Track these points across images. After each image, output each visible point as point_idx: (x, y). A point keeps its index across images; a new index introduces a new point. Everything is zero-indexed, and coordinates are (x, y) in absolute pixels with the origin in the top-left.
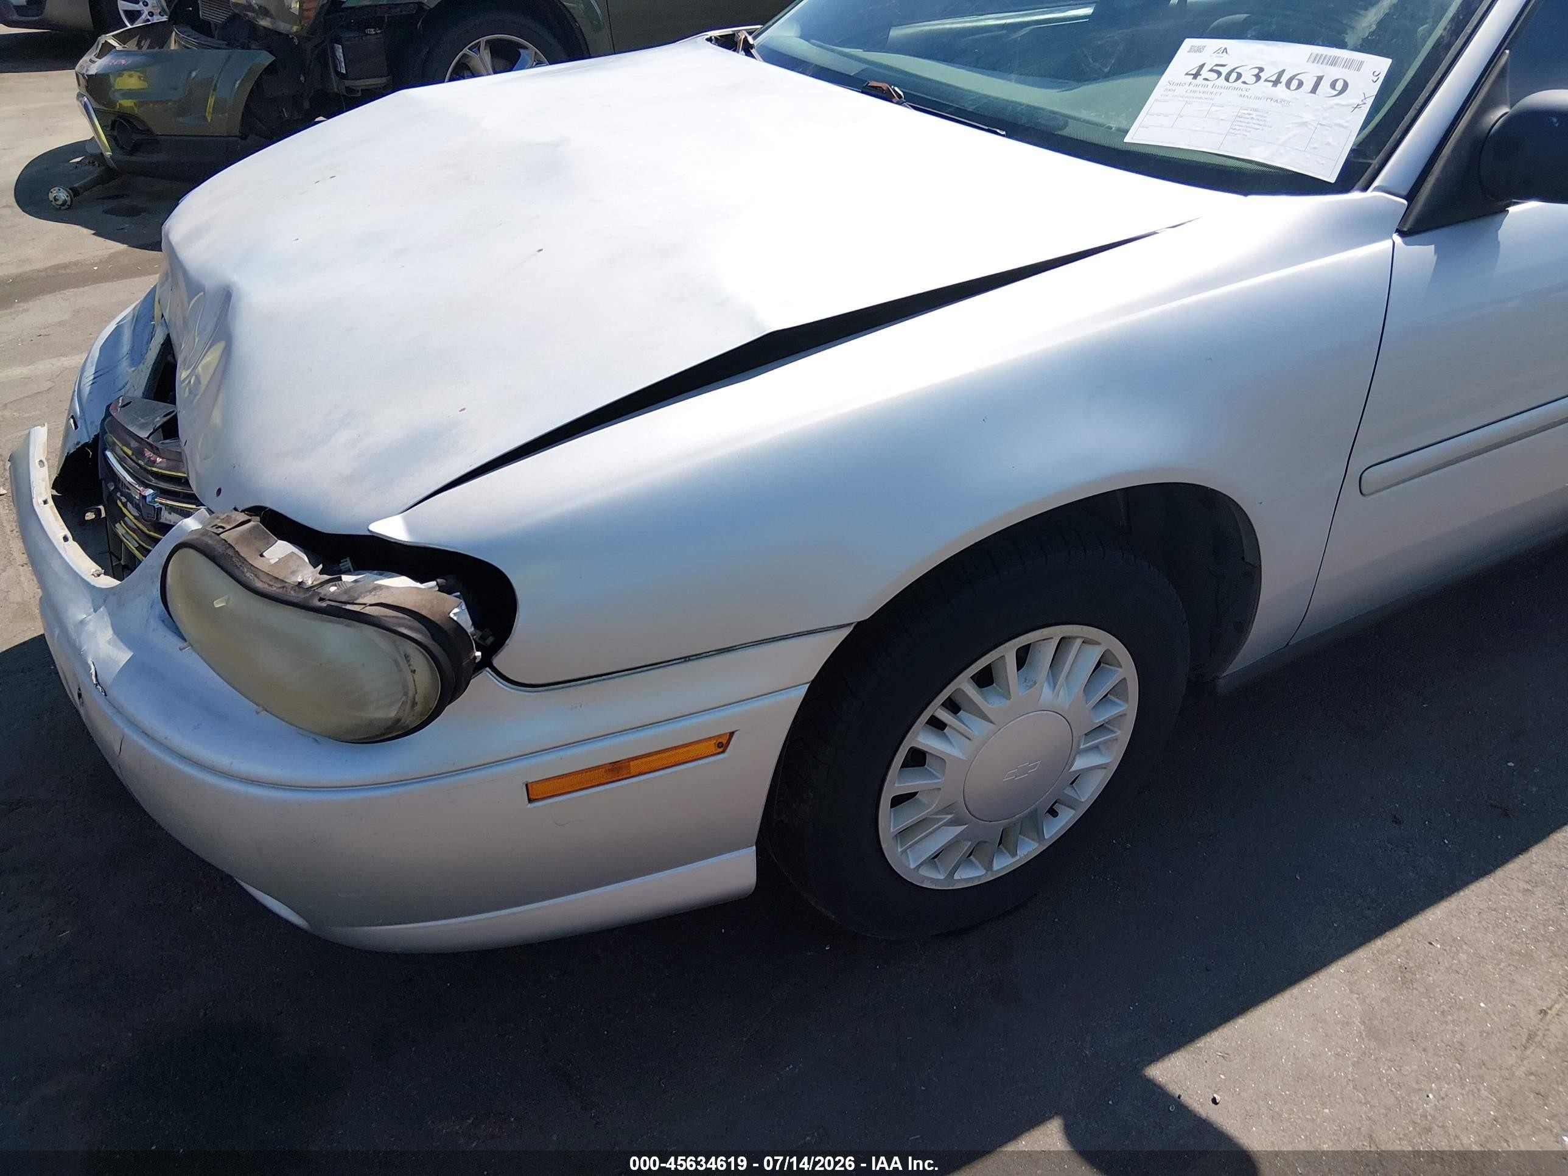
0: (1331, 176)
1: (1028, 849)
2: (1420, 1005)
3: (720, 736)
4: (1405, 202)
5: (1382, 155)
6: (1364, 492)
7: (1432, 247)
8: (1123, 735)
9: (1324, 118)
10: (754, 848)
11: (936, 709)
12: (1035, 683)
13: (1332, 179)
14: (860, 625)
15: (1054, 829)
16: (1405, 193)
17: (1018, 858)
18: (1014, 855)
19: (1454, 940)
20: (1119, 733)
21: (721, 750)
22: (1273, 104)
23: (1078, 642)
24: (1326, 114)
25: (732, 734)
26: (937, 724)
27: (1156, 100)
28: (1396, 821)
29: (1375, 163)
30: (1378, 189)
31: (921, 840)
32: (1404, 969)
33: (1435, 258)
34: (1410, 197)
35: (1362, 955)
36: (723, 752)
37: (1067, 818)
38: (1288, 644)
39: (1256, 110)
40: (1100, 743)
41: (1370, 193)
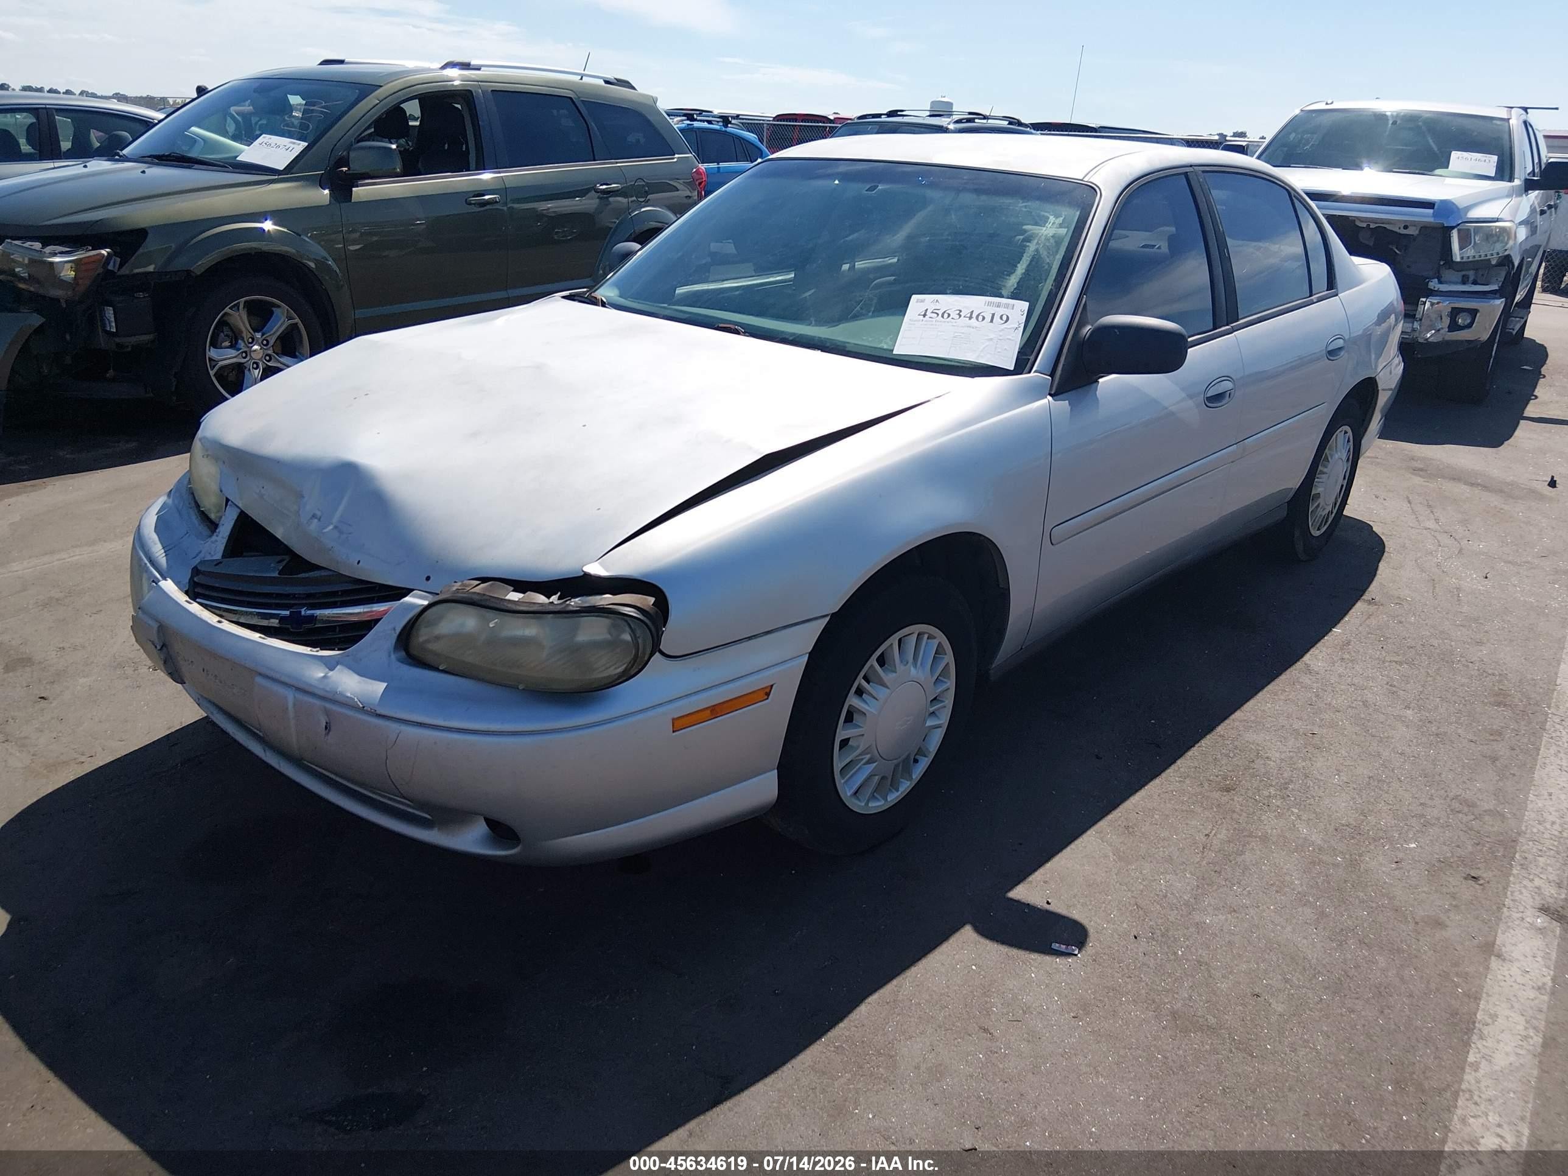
0: (1011, 367)
1: (905, 786)
2: (1141, 842)
3: (766, 688)
4: (1050, 378)
5: (1034, 354)
6: (1053, 542)
7: (1067, 402)
8: (949, 701)
9: (1001, 336)
10: (776, 771)
11: (860, 681)
12: (907, 663)
13: (1012, 368)
14: (833, 615)
15: (918, 771)
16: (1049, 373)
17: (900, 792)
18: (897, 790)
19: (1150, 809)
20: (947, 702)
21: (766, 697)
22: (971, 329)
23: (926, 636)
24: (1001, 334)
25: (772, 686)
26: (860, 692)
27: (906, 330)
28: (1098, 757)
29: (1032, 358)
30: (1035, 372)
31: (852, 776)
32: (1127, 827)
33: (1069, 408)
34: (1052, 375)
35: (1102, 824)
36: (767, 699)
37: (924, 764)
38: (1022, 648)
39: (963, 333)
40: (936, 710)
41: (1032, 374)
